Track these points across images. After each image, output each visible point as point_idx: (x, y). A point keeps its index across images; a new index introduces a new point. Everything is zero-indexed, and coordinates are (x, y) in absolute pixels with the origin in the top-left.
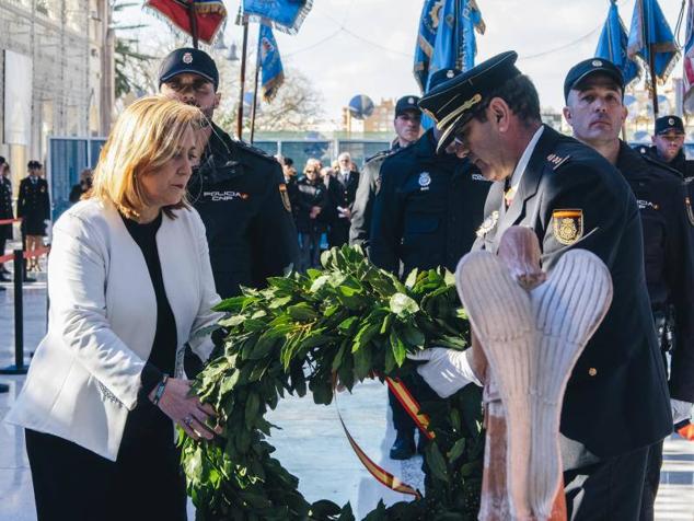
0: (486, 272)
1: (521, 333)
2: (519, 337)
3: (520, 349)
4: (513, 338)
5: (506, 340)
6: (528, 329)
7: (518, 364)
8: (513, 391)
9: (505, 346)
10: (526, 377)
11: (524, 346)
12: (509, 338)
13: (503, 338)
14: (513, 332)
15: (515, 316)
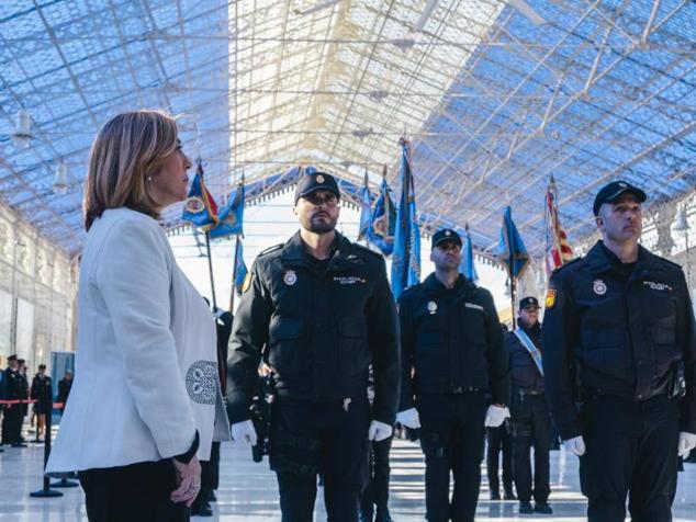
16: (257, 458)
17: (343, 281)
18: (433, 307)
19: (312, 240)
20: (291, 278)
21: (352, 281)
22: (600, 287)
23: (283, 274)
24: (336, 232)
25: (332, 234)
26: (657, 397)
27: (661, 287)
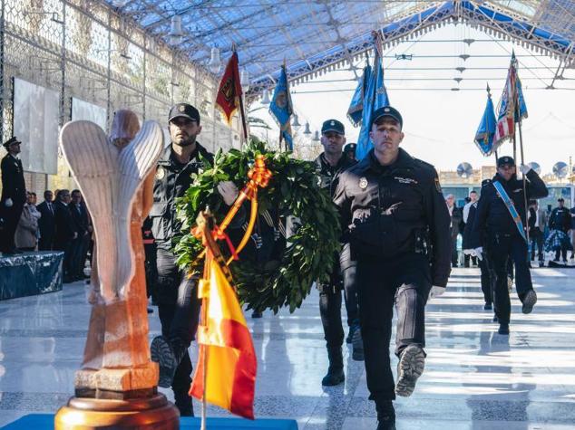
0: (83, 133)
1: (106, 173)
2: (103, 175)
3: (104, 184)
4: (98, 176)
5: (93, 177)
6: (111, 171)
7: (102, 193)
8: (99, 211)
9: (92, 181)
10: (109, 202)
11: (107, 181)
12: (95, 176)
13: (90, 175)
14: (98, 172)
15: (102, 162)
27: (408, 182)
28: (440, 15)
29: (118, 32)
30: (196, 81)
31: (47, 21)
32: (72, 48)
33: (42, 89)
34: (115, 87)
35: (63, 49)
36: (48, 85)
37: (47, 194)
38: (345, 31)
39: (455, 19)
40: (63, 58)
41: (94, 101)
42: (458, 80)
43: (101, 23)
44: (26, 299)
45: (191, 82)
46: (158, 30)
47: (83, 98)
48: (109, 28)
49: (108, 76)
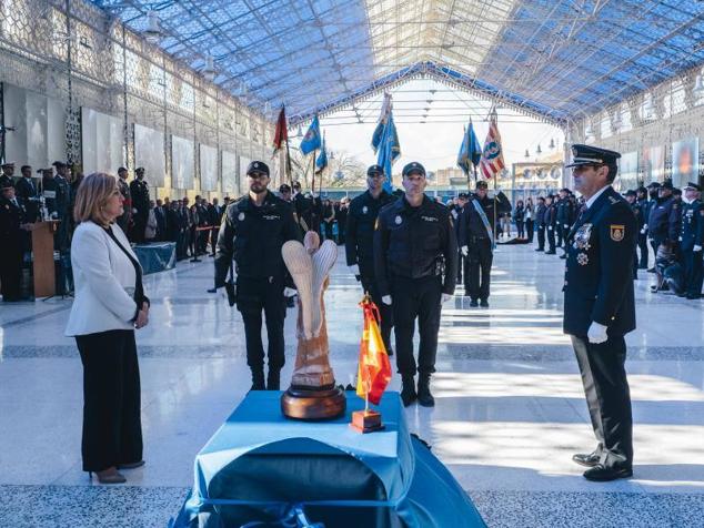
16: (231, 305)
17: (268, 218)
18: (365, 209)
19: (254, 196)
20: (242, 217)
21: (272, 218)
22: (399, 220)
23: (238, 214)
24: (268, 191)
25: (265, 192)
26: (425, 277)
27: (431, 219)
28: (413, 72)
29: (199, 89)
30: (251, 120)
31: (154, 84)
32: (171, 101)
33: (153, 130)
34: (198, 126)
35: (165, 102)
36: (155, 126)
37: (159, 202)
38: (350, 85)
39: (423, 74)
40: (165, 109)
41: (185, 137)
42: (425, 116)
43: (188, 82)
44: (154, 275)
45: (247, 121)
46: (224, 86)
47: (178, 134)
48: (194, 87)
49: (194, 120)
